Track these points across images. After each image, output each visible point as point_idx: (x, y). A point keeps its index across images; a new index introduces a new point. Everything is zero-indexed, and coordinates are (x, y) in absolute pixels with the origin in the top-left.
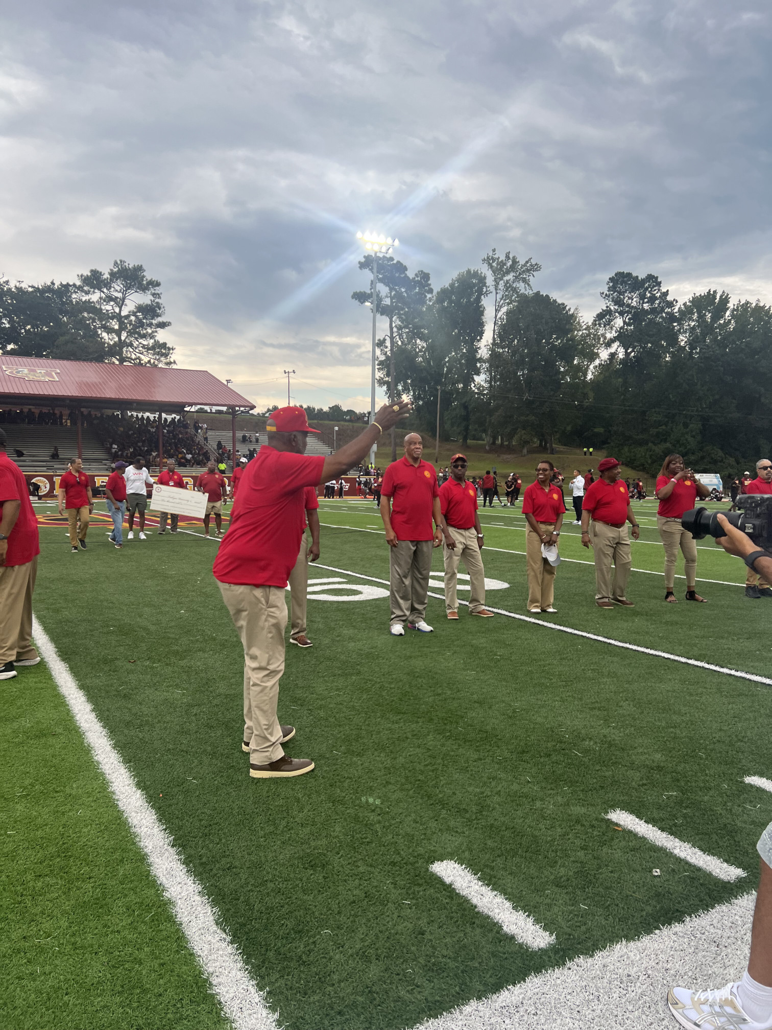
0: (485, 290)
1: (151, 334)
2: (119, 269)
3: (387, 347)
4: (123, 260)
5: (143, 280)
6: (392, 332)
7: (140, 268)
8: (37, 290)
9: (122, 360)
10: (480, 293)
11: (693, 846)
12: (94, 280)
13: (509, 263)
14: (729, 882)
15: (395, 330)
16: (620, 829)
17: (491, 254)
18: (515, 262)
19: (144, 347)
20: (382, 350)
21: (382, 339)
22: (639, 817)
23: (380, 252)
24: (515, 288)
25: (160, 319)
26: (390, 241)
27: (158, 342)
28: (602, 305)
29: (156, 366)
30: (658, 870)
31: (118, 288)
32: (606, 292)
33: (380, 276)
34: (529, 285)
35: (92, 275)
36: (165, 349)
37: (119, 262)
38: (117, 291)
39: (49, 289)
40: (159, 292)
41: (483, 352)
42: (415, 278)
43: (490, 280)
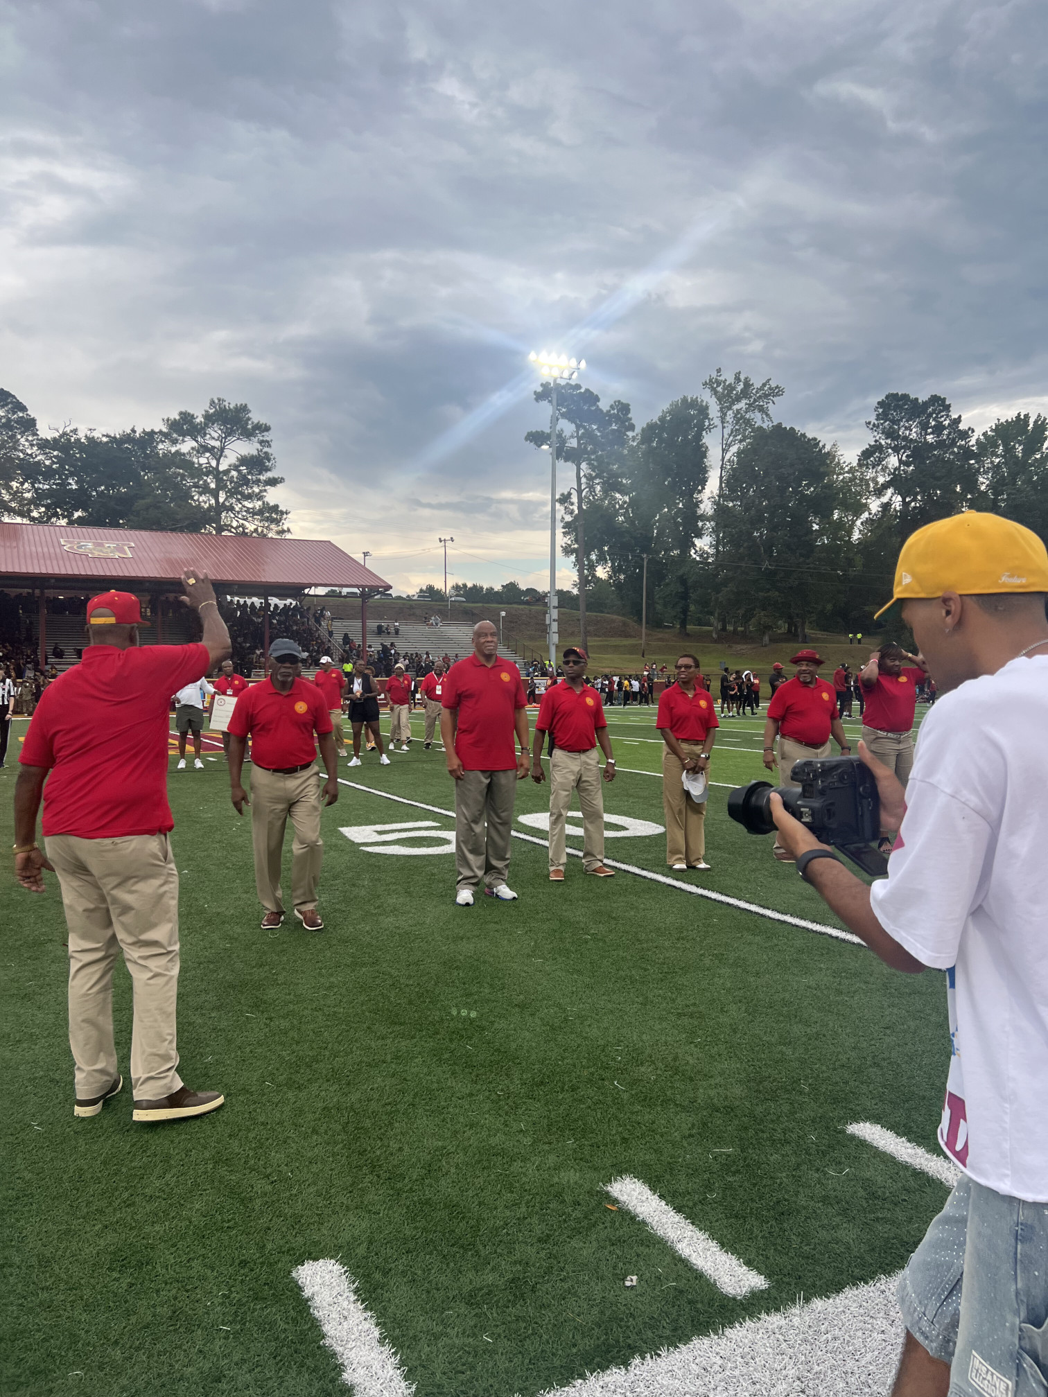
0: (707, 424)
1: (259, 493)
2: (216, 410)
3: (572, 504)
4: (222, 397)
5: (247, 424)
6: (579, 484)
7: (244, 409)
8: (113, 439)
9: (220, 529)
10: (701, 428)
11: (713, 1237)
12: (184, 426)
13: (740, 387)
14: (734, 1299)
15: (584, 480)
16: (613, 1208)
17: (714, 375)
18: (747, 384)
19: (248, 511)
20: (566, 508)
21: (566, 493)
22: (653, 1189)
23: (561, 378)
24: (749, 420)
25: (269, 475)
26: (573, 363)
27: (268, 504)
28: (869, 438)
29: (265, 535)
30: (635, 1278)
31: (216, 435)
32: (873, 421)
33: (564, 410)
34: (767, 415)
35: (181, 418)
36: (277, 514)
37: (216, 401)
38: (214, 438)
39: (127, 438)
40: (268, 439)
41: (707, 507)
42: (610, 411)
43: (714, 410)
